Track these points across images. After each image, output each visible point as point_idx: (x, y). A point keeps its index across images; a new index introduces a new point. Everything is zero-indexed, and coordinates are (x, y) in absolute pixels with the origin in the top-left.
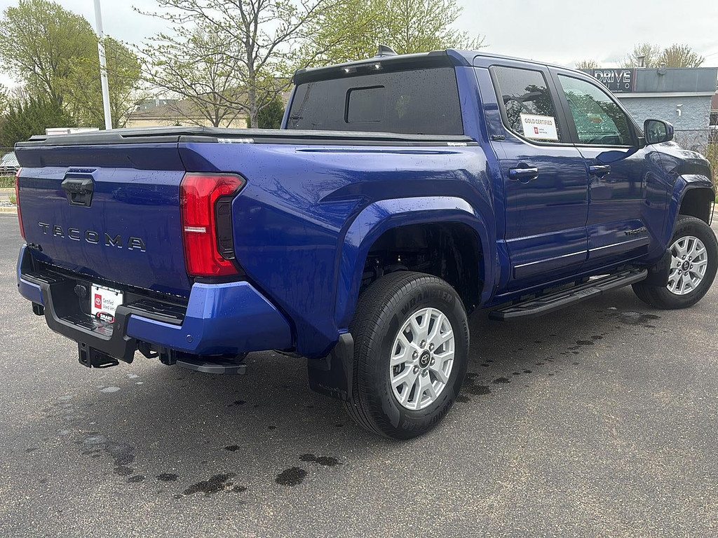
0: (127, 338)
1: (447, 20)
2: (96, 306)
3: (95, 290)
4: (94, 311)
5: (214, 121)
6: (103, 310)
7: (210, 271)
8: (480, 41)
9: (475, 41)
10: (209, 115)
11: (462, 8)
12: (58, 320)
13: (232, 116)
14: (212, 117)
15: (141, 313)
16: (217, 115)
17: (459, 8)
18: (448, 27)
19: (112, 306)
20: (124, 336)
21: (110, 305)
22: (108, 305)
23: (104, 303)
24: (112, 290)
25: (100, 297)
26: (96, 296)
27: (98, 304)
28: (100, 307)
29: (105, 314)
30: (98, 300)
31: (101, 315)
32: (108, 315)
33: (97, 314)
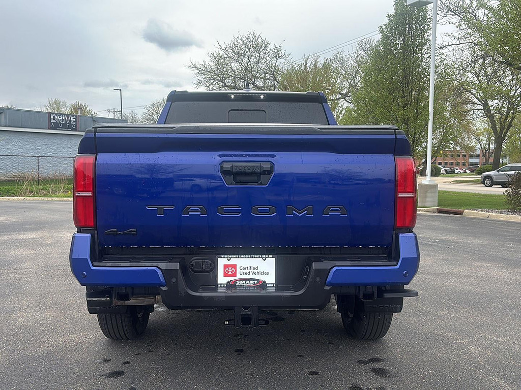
0: (327, 288)
2: (226, 275)
4: (222, 280)
6: (239, 276)
12: (196, 294)
19: (256, 271)
20: (324, 286)
21: (253, 271)
22: (248, 271)
23: (241, 271)
24: (257, 256)
25: (234, 266)
26: (226, 266)
27: (230, 273)
28: (235, 275)
29: (246, 280)
30: (230, 269)
31: (237, 282)
32: (250, 280)
33: (228, 282)
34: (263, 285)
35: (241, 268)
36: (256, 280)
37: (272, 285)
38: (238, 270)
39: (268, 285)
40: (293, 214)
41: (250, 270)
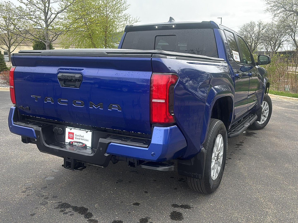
0: (106, 155)
1: (124, 9)
2: (69, 138)
3: (68, 130)
4: (67, 140)
5: (8, 46)
6: (75, 140)
7: (163, 121)
8: (137, 19)
9: (136, 19)
10: (6, 43)
11: (130, 5)
12: (48, 146)
13: (17, 44)
14: (7, 44)
15: (118, 142)
16: (10, 43)
17: (129, 5)
18: (124, 12)
19: (82, 138)
20: (105, 153)
21: (81, 138)
22: (79, 138)
23: (76, 137)
24: (83, 130)
25: (73, 134)
26: (69, 133)
27: (71, 137)
28: (73, 139)
29: (77, 142)
30: (71, 135)
31: (74, 142)
32: (80, 143)
33: (70, 142)
34: (85, 147)
35: (76, 135)
36: (82, 143)
37: (89, 148)
38: (75, 136)
39: (87, 147)
40: (93, 107)
41: (80, 137)
